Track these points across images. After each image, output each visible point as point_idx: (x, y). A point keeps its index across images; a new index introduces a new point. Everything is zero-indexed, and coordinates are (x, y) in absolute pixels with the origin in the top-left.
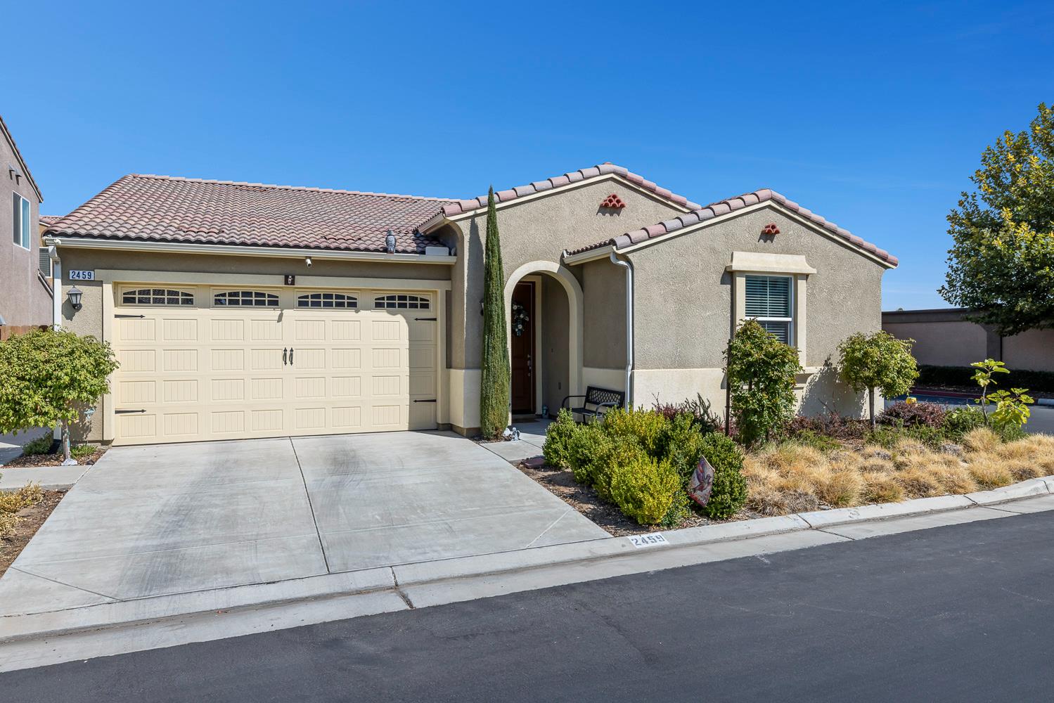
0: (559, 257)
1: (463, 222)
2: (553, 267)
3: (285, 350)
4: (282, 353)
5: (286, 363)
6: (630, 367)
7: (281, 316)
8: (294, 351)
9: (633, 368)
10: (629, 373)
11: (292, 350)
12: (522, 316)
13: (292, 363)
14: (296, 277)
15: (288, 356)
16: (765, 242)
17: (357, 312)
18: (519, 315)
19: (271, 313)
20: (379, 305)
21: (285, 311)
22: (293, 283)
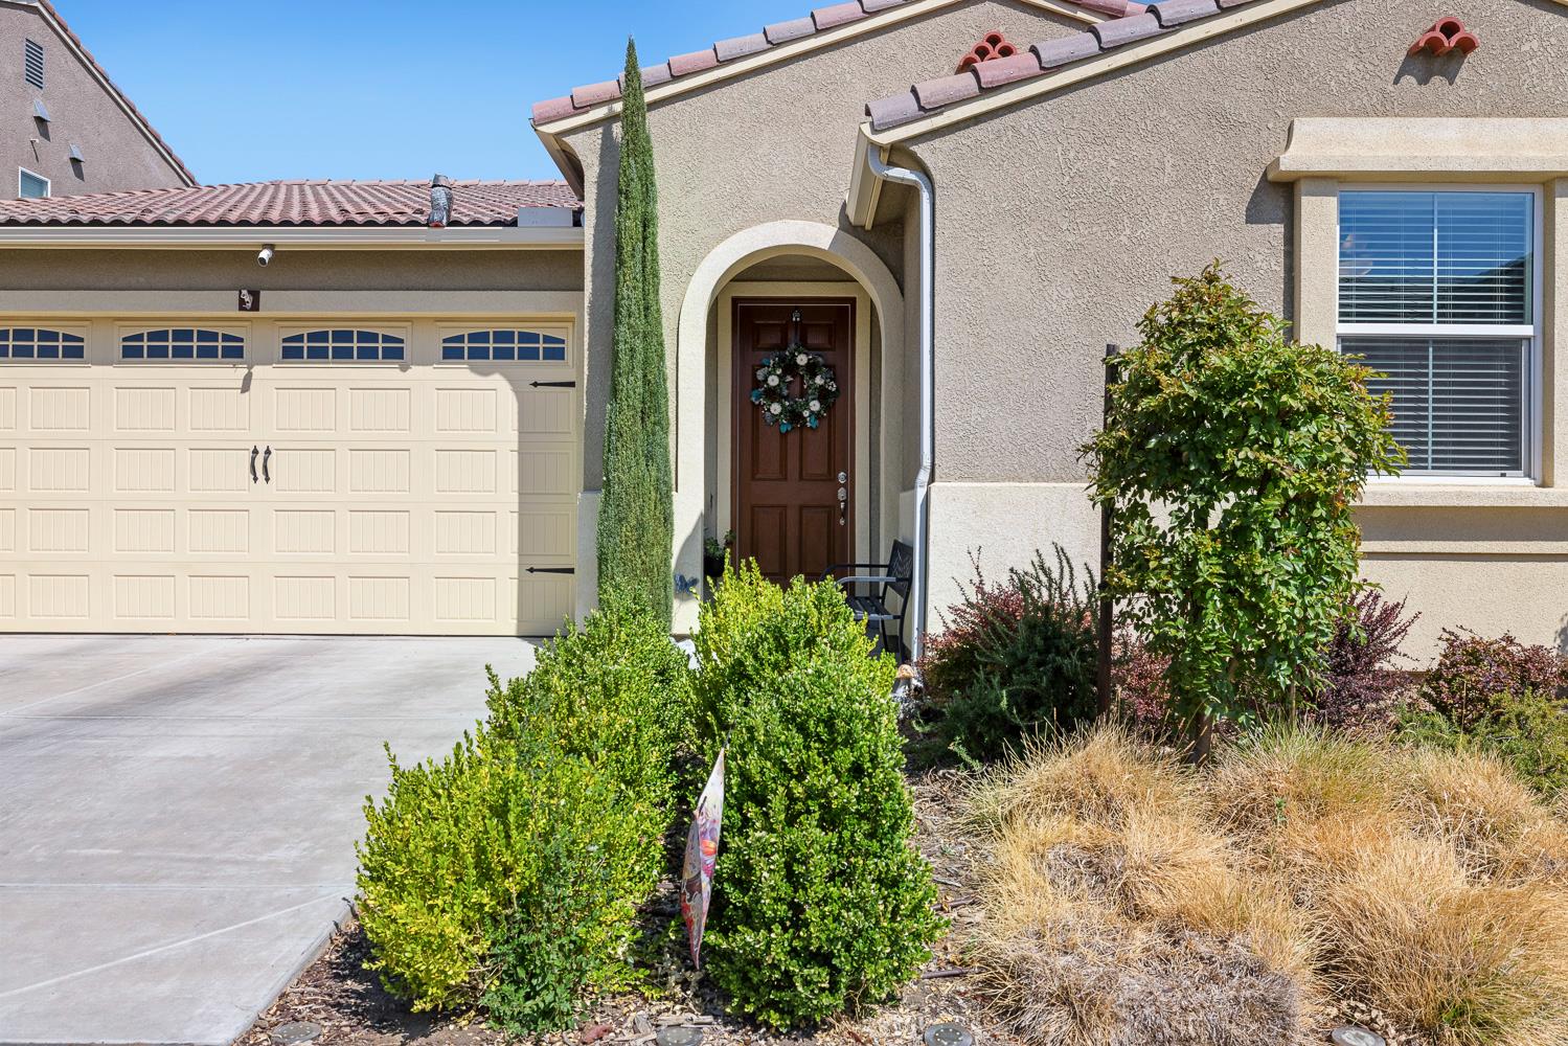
0: (837, 210)
1: (581, 135)
2: (819, 235)
3: (255, 452)
4: (248, 455)
5: (255, 479)
6: (924, 476)
7: (248, 380)
8: (274, 452)
9: (932, 479)
10: (920, 493)
11: (268, 452)
12: (819, 381)
13: (267, 479)
14: (262, 293)
15: (260, 464)
16: (1423, 81)
17: (404, 369)
18: (813, 376)
19: (228, 374)
20: (451, 354)
21: (256, 370)
22: (255, 307)
